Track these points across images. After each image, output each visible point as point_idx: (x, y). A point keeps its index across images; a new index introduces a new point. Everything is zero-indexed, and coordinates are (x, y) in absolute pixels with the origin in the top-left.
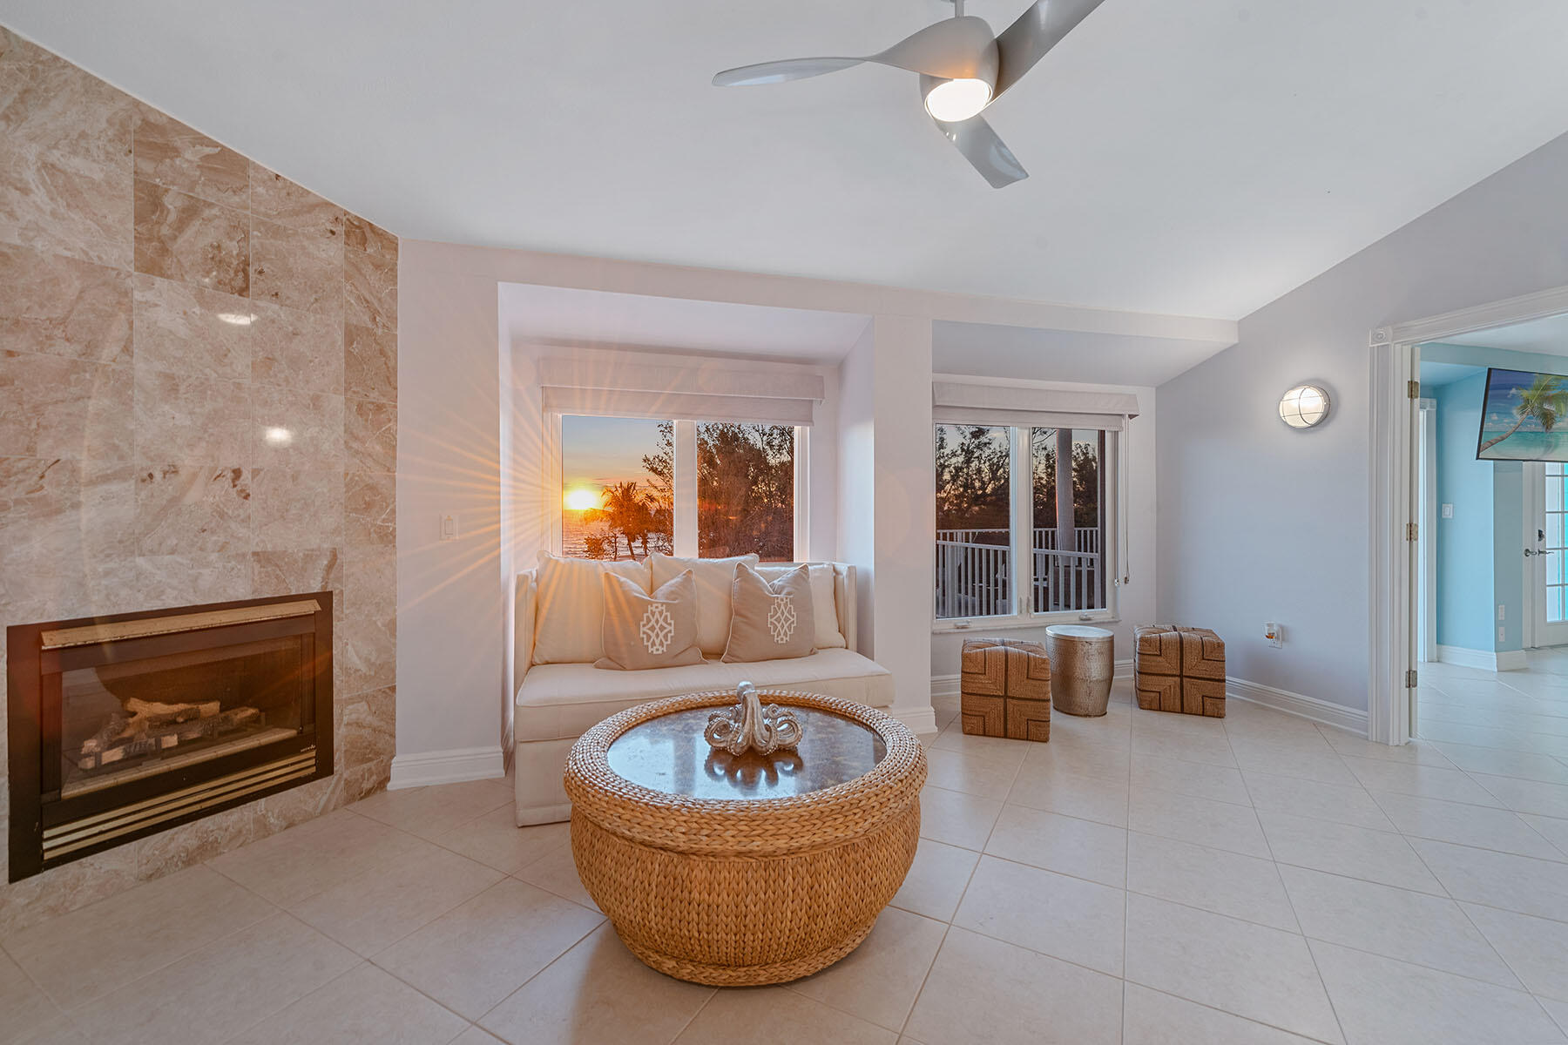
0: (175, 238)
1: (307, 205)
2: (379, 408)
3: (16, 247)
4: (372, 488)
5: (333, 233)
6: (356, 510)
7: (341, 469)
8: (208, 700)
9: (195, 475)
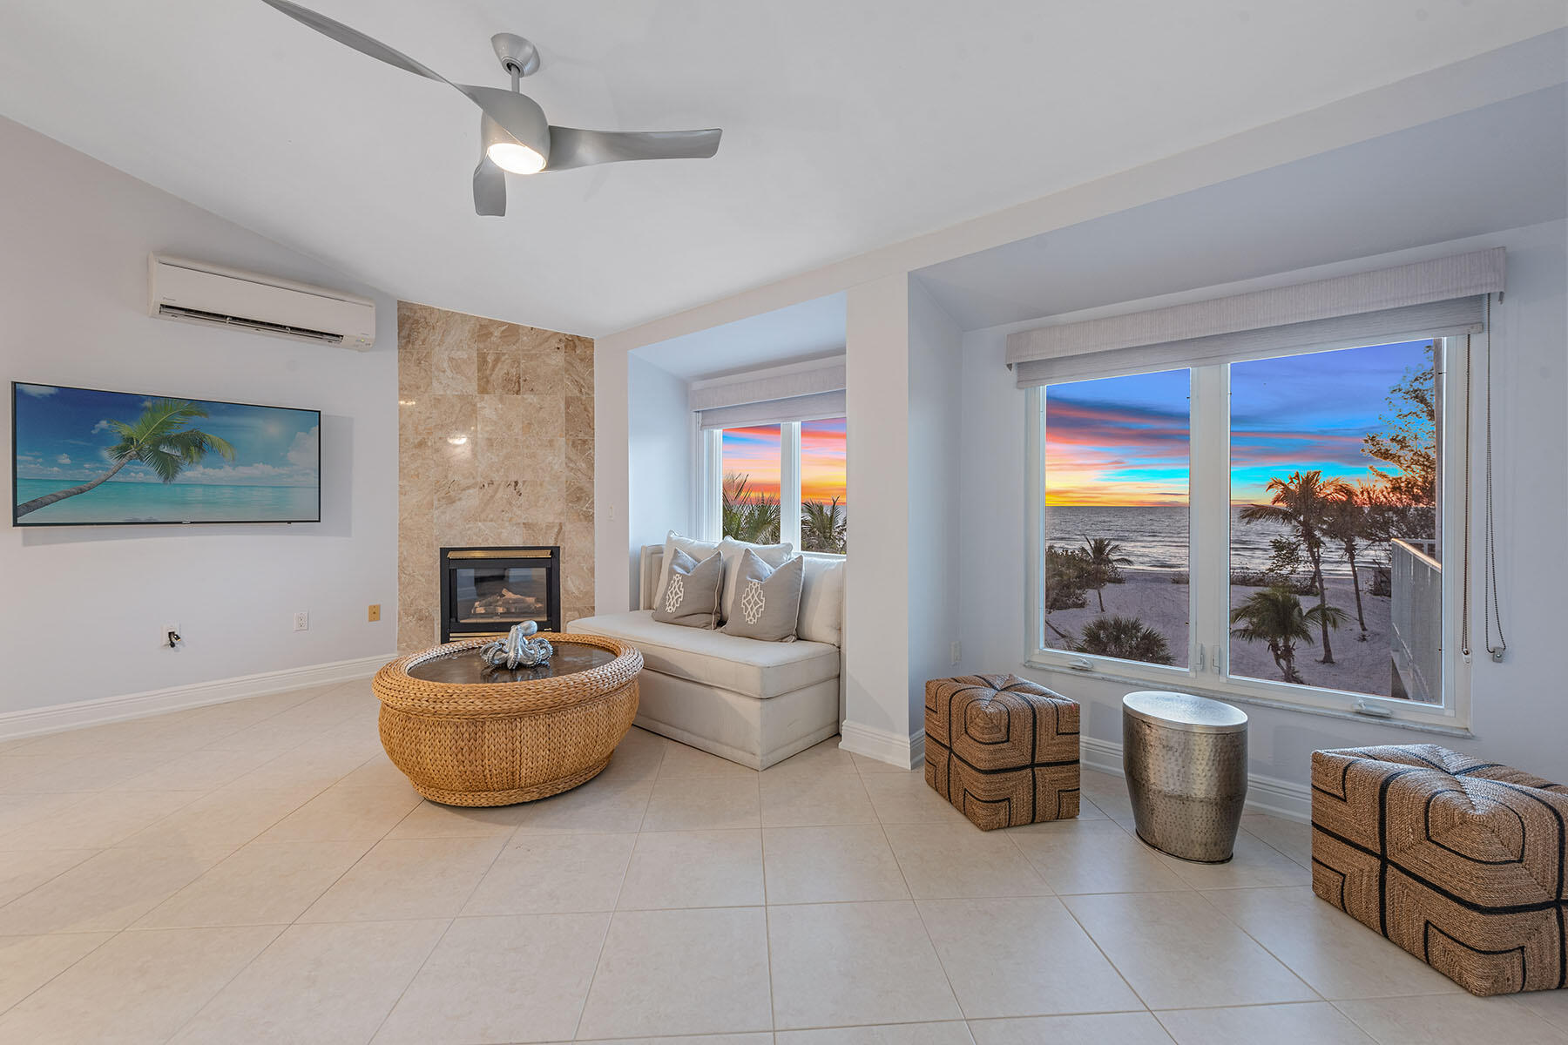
0: (491, 375)
1: (542, 337)
2: (584, 442)
3: (441, 395)
4: (580, 489)
5: (558, 348)
6: (571, 502)
7: (564, 479)
8: (529, 596)
9: (500, 485)
